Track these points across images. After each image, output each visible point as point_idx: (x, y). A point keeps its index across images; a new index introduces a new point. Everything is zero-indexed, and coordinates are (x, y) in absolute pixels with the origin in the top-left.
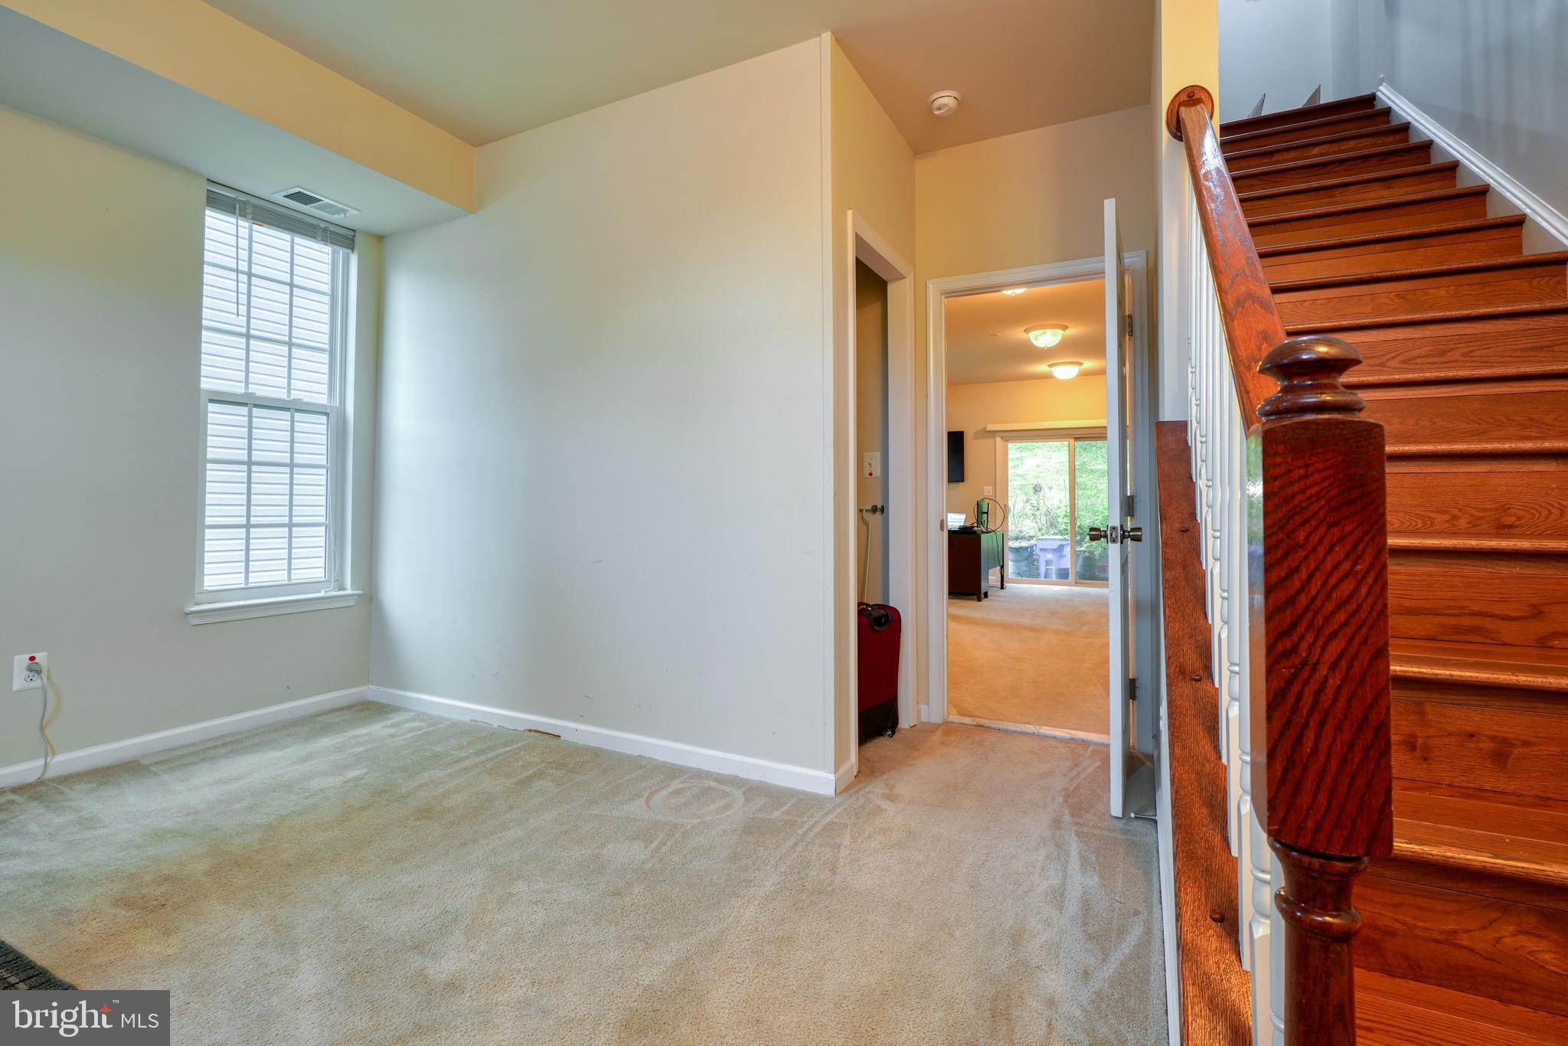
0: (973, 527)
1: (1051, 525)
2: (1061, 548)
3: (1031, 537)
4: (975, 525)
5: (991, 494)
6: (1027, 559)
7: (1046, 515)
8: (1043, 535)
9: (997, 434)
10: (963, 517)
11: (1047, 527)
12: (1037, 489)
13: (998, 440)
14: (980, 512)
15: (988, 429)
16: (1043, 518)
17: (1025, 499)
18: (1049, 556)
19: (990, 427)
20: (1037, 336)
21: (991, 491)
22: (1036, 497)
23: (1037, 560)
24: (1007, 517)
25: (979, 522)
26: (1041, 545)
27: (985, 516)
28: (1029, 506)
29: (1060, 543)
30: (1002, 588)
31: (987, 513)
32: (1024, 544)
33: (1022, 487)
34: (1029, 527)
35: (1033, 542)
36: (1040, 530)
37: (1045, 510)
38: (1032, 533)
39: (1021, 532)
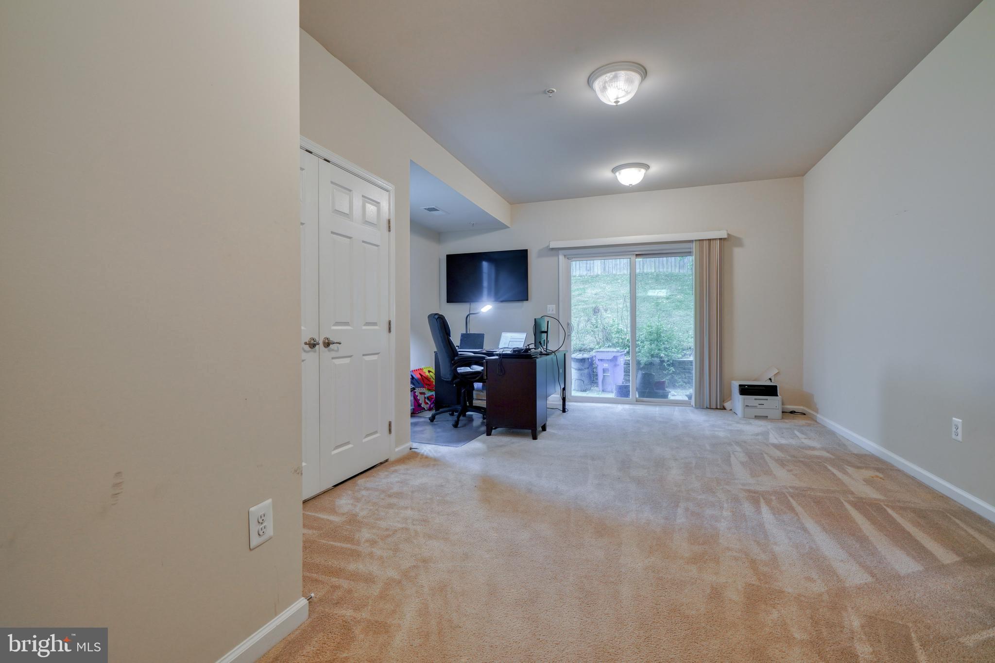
0: (530, 349)
1: (607, 339)
2: (615, 358)
3: (592, 349)
4: (532, 346)
5: (554, 312)
6: (588, 368)
7: (603, 331)
8: (600, 347)
9: (560, 252)
10: (523, 336)
11: (603, 341)
12: (596, 311)
13: (561, 257)
14: (538, 332)
15: (551, 247)
16: (601, 334)
17: (587, 319)
18: (606, 365)
19: (553, 245)
20: (605, 82)
21: (554, 310)
22: (595, 317)
23: (596, 368)
24: (569, 335)
25: (538, 343)
26: (600, 356)
27: (544, 335)
28: (589, 325)
29: (614, 354)
30: (564, 411)
31: (547, 332)
32: (586, 356)
33: (584, 310)
34: (589, 340)
35: (593, 353)
36: (598, 343)
37: (602, 328)
38: (592, 346)
39: (584, 345)
